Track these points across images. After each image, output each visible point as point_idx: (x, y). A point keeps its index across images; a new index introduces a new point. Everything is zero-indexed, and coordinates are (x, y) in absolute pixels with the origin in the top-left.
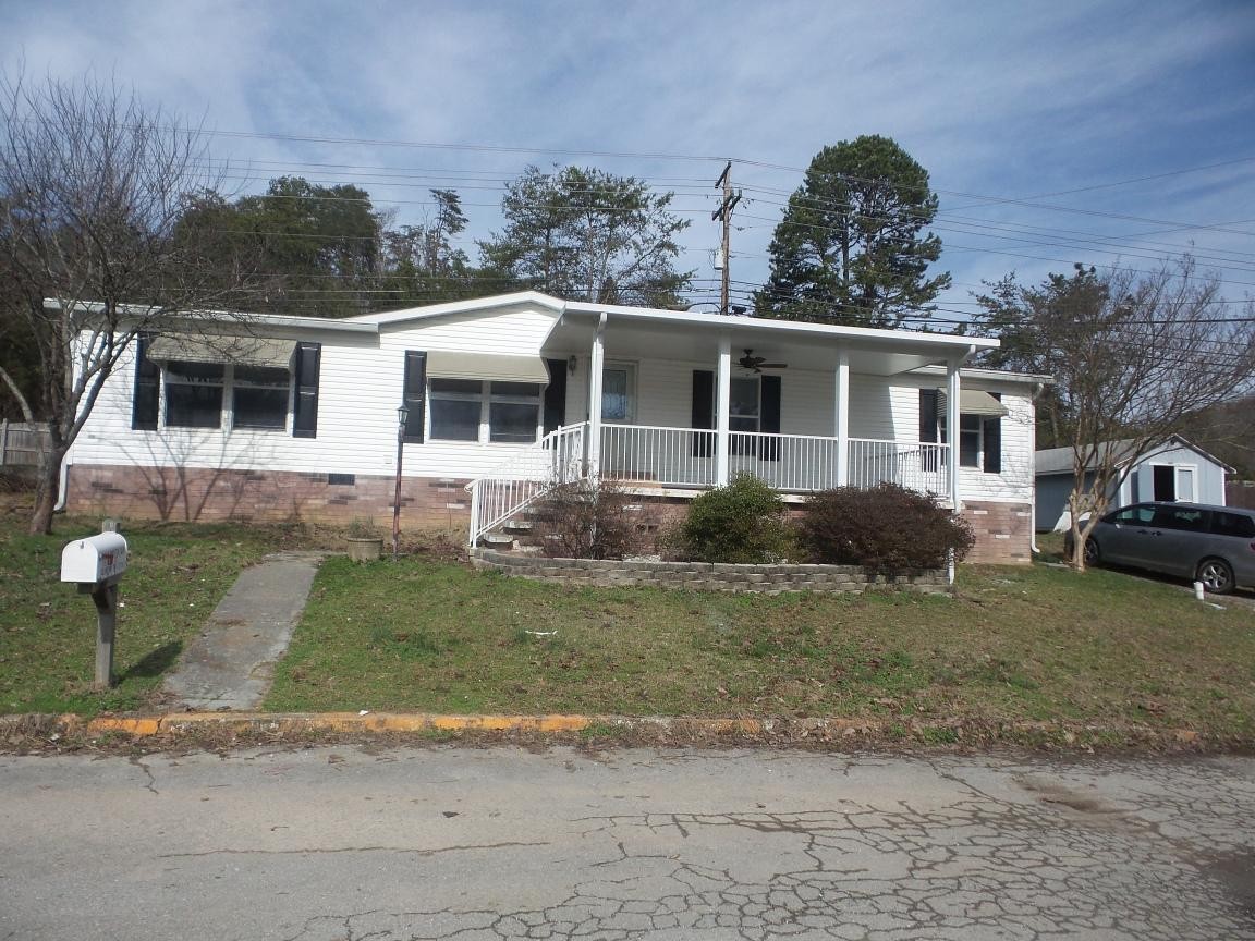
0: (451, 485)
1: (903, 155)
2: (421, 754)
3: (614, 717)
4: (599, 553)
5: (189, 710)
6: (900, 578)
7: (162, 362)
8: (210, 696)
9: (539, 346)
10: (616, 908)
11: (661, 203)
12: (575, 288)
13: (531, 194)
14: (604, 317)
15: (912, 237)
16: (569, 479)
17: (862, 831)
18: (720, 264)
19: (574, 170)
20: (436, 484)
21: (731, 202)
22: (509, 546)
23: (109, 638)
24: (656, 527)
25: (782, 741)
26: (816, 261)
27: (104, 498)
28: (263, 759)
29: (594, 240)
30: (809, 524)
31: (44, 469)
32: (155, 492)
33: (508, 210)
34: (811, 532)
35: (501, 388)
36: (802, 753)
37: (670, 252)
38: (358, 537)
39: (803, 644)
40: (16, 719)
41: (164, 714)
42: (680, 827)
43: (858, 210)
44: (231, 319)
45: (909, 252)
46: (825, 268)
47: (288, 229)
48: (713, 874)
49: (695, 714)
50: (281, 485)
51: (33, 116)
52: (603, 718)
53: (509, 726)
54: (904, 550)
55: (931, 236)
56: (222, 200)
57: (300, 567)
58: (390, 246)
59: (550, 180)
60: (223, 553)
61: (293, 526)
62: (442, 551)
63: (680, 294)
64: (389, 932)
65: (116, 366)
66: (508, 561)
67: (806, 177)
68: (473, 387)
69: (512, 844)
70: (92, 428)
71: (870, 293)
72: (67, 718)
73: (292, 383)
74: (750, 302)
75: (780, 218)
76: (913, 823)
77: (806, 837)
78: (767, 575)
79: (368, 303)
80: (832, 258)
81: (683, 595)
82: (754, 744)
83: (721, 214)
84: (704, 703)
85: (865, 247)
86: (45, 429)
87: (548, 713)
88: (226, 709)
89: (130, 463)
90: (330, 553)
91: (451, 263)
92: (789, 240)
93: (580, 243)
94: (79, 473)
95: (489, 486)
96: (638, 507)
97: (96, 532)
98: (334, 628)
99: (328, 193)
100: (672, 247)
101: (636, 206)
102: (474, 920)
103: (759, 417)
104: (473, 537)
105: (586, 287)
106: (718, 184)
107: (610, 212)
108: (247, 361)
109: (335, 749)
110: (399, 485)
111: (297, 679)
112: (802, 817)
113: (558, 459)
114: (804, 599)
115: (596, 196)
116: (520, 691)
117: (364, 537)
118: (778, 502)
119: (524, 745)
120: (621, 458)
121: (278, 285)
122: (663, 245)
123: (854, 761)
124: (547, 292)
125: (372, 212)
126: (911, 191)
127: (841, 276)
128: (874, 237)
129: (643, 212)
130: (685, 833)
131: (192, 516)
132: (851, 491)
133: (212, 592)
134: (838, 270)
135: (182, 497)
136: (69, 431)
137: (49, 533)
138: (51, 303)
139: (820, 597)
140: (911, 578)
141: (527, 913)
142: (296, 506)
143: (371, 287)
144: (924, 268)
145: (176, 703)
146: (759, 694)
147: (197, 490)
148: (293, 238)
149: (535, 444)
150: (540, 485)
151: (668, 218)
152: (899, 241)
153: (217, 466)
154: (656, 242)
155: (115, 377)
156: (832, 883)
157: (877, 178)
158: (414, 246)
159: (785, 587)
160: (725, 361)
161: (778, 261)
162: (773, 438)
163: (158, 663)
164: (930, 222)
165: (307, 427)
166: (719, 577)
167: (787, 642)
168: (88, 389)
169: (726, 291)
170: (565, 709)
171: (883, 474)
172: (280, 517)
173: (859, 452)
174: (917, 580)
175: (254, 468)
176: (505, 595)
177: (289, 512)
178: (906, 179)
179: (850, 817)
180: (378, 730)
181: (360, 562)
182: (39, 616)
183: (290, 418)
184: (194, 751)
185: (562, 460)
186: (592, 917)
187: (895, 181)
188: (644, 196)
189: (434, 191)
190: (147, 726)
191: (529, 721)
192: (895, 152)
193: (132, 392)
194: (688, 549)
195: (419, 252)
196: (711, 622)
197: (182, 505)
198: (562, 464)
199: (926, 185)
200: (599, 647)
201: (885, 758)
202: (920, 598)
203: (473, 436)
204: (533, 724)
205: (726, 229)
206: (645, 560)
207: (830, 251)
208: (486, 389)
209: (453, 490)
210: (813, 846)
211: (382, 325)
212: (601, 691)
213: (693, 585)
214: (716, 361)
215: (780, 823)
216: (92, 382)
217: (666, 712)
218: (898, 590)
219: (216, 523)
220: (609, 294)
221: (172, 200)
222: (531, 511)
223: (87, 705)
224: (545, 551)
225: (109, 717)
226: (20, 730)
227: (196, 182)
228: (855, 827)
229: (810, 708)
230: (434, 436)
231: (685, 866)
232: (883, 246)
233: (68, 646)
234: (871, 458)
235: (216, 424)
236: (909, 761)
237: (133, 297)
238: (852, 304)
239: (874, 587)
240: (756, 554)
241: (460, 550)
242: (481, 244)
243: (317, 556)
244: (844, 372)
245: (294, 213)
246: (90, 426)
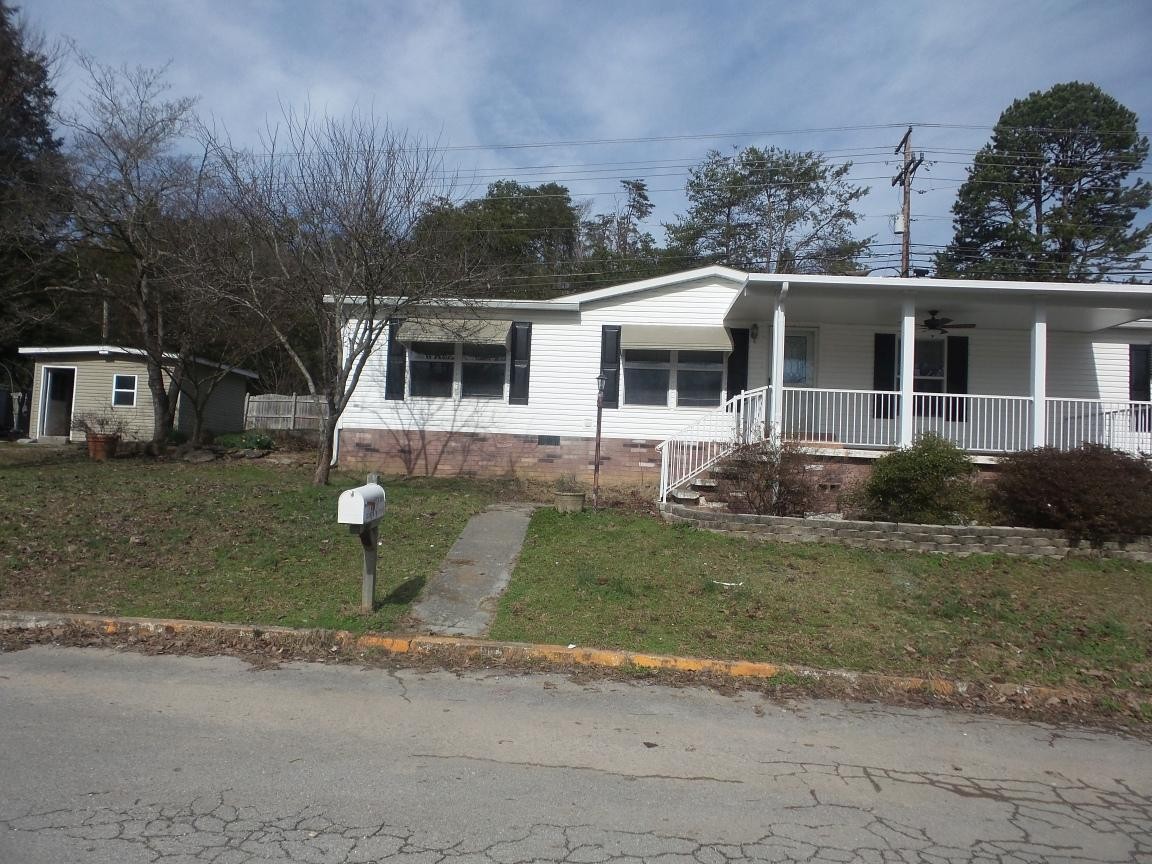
0: (643, 446)
1: (1108, 101)
2: (623, 688)
3: (801, 667)
4: (781, 510)
5: (432, 634)
6: (1108, 544)
7: (406, 342)
8: (447, 623)
9: (723, 317)
10: (812, 852)
11: (839, 174)
12: (754, 261)
13: (712, 176)
14: (786, 286)
15: (1117, 185)
16: (752, 439)
17: (1074, 806)
18: (900, 227)
19: (753, 151)
20: (629, 444)
21: (912, 165)
22: (696, 502)
23: (372, 570)
24: (839, 486)
25: (977, 705)
26: (1006, 219)
27: (365, 456)
28: (490, 681)
29: (773, 215)
30: (1001, 486)
31: (323, 431)
32: (402, 451)
33: (691, 193)
34: (1003, 494)
35: (686, 356)
36: (1001, 719)
37: (848, 220)
38: (564, 491)
39: (998, 607)
40: (307, 632)
41: (414, 636)
42: (872, 781)
43: (1053, 162)
44: (461, 304)
45: (1113, 201)
46: (1016, 225)
47: (503, 226)
48: (910, 831)
49: (883, 671)
50: (499, 445)
51: (315, 150)
52: (790, 668)
53: (700, 668)
54: (1113, 515)
55: (1139, 182)
56: (451, 205)
57: (514, 517)
58: (587, 234)
59: (731, 161)
60: (455, 502)
61: (510, 481)
62: (636, 505)
63: (859, 261)
64: (601, 846)
65: (375, 347)
66: (696, 516)
67: (994, 134)
68: (662, 356)
69: (707, 779)
70: (356, 399)
71: (1067, 247)
72: (342, 634)
73: (509, 357)
74: (932, 264)
75: (965, 177)
76: (1133, 804)
77: (1009, 807)
78: (956, 537)
79: (568, 285)
80: (1024, 214)
81: (867, 553)
82: (946, 705)
83: (901, 179)
84: (892, 661)
85: (1060, 199)
86: (323, 400)
87: (737, 659)
88: (460, 635)
89: (384, 427)
90: (540, 505)
91: (639, 245)
92: (975, 199)
93: (759, 218)
94: (347, 435)
95: (676, 447)
96: (820, 467)
97: (360, 483)
98: (545, 571)
99: (534, 192)
100: (850, 215)
101: (814, 179)
102: (678, 845)
103: (945, 378)
104: (664, 493)
105: (765, 259)
106: (898, 150)
107: (788, 186)
108: (472, 339)
109: (548, 677)
110: (598, 445)
111: (516, 613)
112: (1004, 785)
113: (742, 421)
114: (997, 562)
115: (774, 173)
116: (710, 637)
117: (569, 491)
118: (968, 463)
119: (715, 687)
120: (803, 420)
121: (496, 274)
122: (841, 214)
123: (1059, 732)
124: (728, 265)
125: (571, 205)
126: (1115, 137)
127: (1034, 231)
128: (1071, 189)
129: (821, 184)
130: (877, 788)
131: (430, 470)
132: (1049, 453)
133: (447, 536)
134: (1030, 226)
135: (422, 456)
136: (340, 400)
137: (327, 483)
138: (328, 299)
139: (1015, 561)
140: (1122, 545)
141: (725, 845)
142: (512, 463)
143: (571, 272)
144: (1131, 216)
145: (422, 628)
146: (950, 656)
147: (433, 449)
148: (506, 233)
149: (719, 408)
150: (724, 445)
151: (846, 188)
152: (1101, 191)
153: (449, 429)
154: (833, 212)
155: (373, 357)
156: (1042, 857)
157: (1074, 127)
158: (607, 232)
159: (976, 549)
160: (909, 326)
161: (962, 221)
162: (961, 399)
163: (406, 594)
164: (1140, 167)
165: (520, 395)
166: (903, 537)
167: (979, 605)
168: (354, 367)
169: (906, 255)
170: (753, 657)
171: (1086, 435)
172: (499, 473)
173: (1059, 412)
174: (1129, 547)
175: (478, 431)
176: (693, 547)
177: (506, 468)
178: (1110, 125)
179: (1059, 791)
180: (585, 663)
181: (565, 512)
182: (321, 550)
183: (507, 387)
184: (437, 669)
185: (745, 422)
186: (788, 859)
187: (1097, 128)
188: (822, 168)
189: (624, 182)
190: (398, 645)
191: (720, 666)
192: (1097, 96)
193: (386, 368)
194: (872, 509)
195: (612, 238)
196: (897, 581)
197: (423, 462)
198: (744, 428)
199: (1134, 129)
200: (783, 600)
201: (1096, 732)
202: (1134, 566)
203: (662, 401)
204: (723, 668)
205: (907, 193)
206: (827, 519)
207: (1020, 207)
208: (674, 358)
209: (644, 450)
210: (1018, 816)
211: (585, 305)
212: (787, 641)
213: (878, 543)
214: (900, 324)
215: (979, 788)
216: (356, 362)
217: (853, 667)
218: (1106, 556)
219: (448, 477)
220: (786, 264)
221: (415, 210)
222: (717, 469)
223: (355, 624)
224: (728, 507)
225: (373, 635)
226: (310, 641)
227: (431, 192)
228: (1065, 802)
229: (1007, 673)
230: (627, 402)
231: (880, 820)
232: (1081, 197)
233: (342, 576)
234: (1073, 418)
235: (448, 394)
236: (1125, 738)
237: (386, 290)
238: (1047, 260)
239: (1077, 552)
240: (944, 515)
241: (651, 505)
242: (667, 226)
243: (530, 507)
244: (1040, 330)
245: (507, 211)
246: (355, 398)
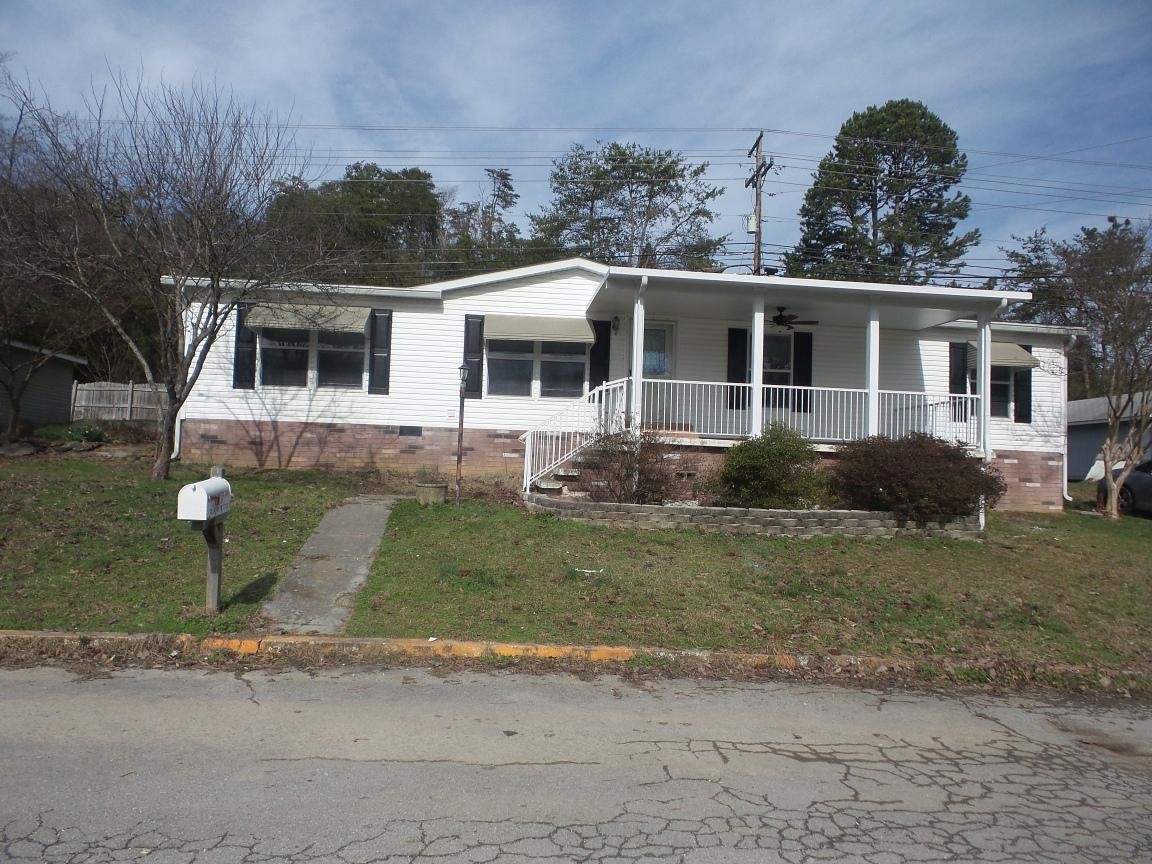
0: (507, 436)
1: (933, 118)
2: (483, 678)
3: (656, 649)
4: (641, 498)
5: (283, 633)
6: (930, 524)
7: (258, 329)
8: (301, 621)
9: (585, 308)
10: (663, 826)
11: (696, 173)
12: (617, 255)
13: (575, 169)
14: (645, 281)
15: (941, 196)
16: (613, 429)
17: (896, 764)
18: (753, 228)
19: (615, 146)
20: (493, 435)
21: (763, 169)
22: (559, 491)
23: (217, 569)
24: (694, 475)
25: (816, 676)
26: (845, 223)
27: (211, 448)
28: (346, 679)
29: (635, 210)
30: (840, 472)
31: (162, 422)
32: (253, 443)
33: (556, 185)
34: (842, 480)
35: (550, 347)
36: (836, 688)
37: (705, 219)
38: (426, 482)
39: (835, 585)
40: (143, 637)
41: (263, 636)
42: (721, 754)
43: (886, 172)
44: (315, 289)
45: (938, 211)
46: (855, 229)
47: (362, 210)
48: (753, 798)
49: (733, 649)
50: (357, 436)
51: (150, 119)
52: (647, 650)
53: (561, 655)
54: (935, 498)
55: (959, 195)
56: (306, 186)
57: (375, 509)
58: (451, 222)
59: (594, 155)
60: (310, 495)
61: (369, 473)
62: (501, 496)
63: (715, 258)
64: (457, 837)
65: (220, 333)
66: (558, 505)
67: (836, 144)
68: (526, 346)
69: (566, 762)
70: (202, 387)
71: (899, 252)
72: (183, 637)
73: (368, 346)
74: (781, 263)
75: (810, 183)
76: (947, 759)
77: (842, 769)
78: (800, 520)
79: (431, 273)
80: (862, 220)
81: (720, 538)
82: (789, 679)
83: (753, 182)
84: (742, 639)
85: (893, 207)
86: (163, 389)
87: (597, 644)
88: (314, 633)
89: (232, 418)
90: (401, 497)
91: (504, 235)
92: (820, 204)
93: (621, 213)
94: (190, 426)
95: (540, 437)
96: (677, 456)
97: (204, 477)
98: (405, 563)
99: (396, 176)
100: (707, 214)
101: (673, 177)
102: (535, 830)
103: (791, 371)
104: (527, 483)
105: (627, 253)
106: (751, 153)
107: (649, 183)
108: (329, 326)
109: (407, 672)
110: (461, 436)
111: (374, 608)
112: (837, 749)
113: (603, 412)
114: (836, 543)
115: (635, 169)
116: (571, 624)
117: (431, 482)
118: (811, 452)
119: (575, 672)
120: (661, 411)
121: (354, 259)
122: (699, 212)
123: (886, 697)
124: (592, 258)
125: (435, 191)
126: (939, 152)
127: (870, 236)
128: (903, 198)
129: (680, 182)
130: (725, 760)
131: (283, 464)
132: (881, 442)
133: (301, 531)
134: (867, 231)
135: (275, 447)
136: (182, 389)
137: (167, 478)
138: (166, 280)
139: (851, 541)
140: (942, 524)
141: (581, 826)
142: (372, 455)
143: (434, 260)
144: (952, 226)
145: (273, 627)
146: (793, 632)
147: (287, 440)
148: (366, 217)
149: (582, 399)
150: (586, 436)
151: (703, 187)
152: (927, 201)
153: (304, 420)
154: (692, 210)
155: (219, 343)
156: (869, 813)
157: (905, 141)
158: (472, 221)
159: (817, 531)
160: (759, 319)
161: (808, 224)
162: (806, 391)
163: (256, 592)
164: (958, 182)
165: (380, 385)
166: (753, 522)
167: (819, 583)
168: (198, 354)
169: (758, 253)
170: (612, 641)
171: (913, 425)
172: (358, 465)
173: (889, 404)
174: (948, 526)
175: (336, 421)
176: (556, 536)
177: (366, 460)
178: (935, 140)
179: (884, 751)
180: (446, 655)
181: (427, 505)
182: (160, 549)
183: (366, 377)
184: (288, 669)
185: (607, 413)
186: (641, 833)
187: (924, 143)
188: (680, 167)
189: (488, 170)
190: (246, 646)
191: (579, 651)
192: (924, 114)
193: (233, 355)
194: (725, 496)
195: (476, 226)
196: (747, 563)
197: (276, 454)
198: (606, 417)
199: (955, 145)
200: (642, 584)
201: (918, 695)
202: (951, 543)
203: (527, 392)
204: (584, 655)
205: (758, 195)
206: (684, 506)
207: (860, 213)
208: (537, 349)
209: (509, 441)
210: (849, 777)
211: (448, 294)
212: (646, 624)
213: (729, 528)
214: (750, 319)
215: (816, 753)
216: (200, 348)
217: (705, 646)
218: (929, 535)
219: (305, 470)
220: (648, 258)
221: (264, 186)
222: (579, 459)
223: (200, 627)
224: (590, 496)
225: (218, 637)
226: (146, 646)
227: (284, 170)
228: (889, 761)
229: (843, 645)
230: (491, 392)
231: (727, 790)
232: (911, 206)
233: (184, 576)
234: (901, 409)
235: (303, 383)
236: (941, 700)
237: (233, 273)
238: (881, 263)
239: (904, 532)
240: (789, 500)
241: (515, 495)
242: (531, 217)
243: (390, 499)
244: (874, 327)
245: (367, 195)
246: (199, 385)
